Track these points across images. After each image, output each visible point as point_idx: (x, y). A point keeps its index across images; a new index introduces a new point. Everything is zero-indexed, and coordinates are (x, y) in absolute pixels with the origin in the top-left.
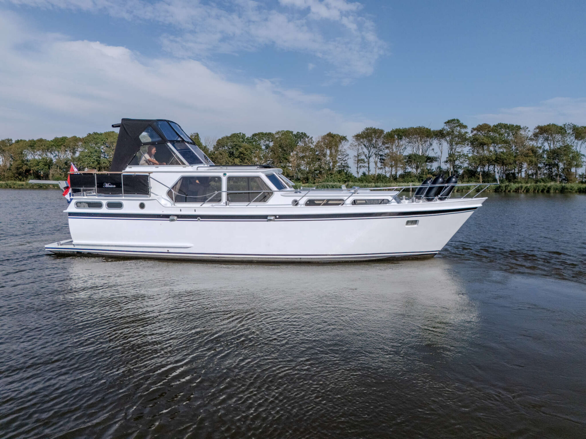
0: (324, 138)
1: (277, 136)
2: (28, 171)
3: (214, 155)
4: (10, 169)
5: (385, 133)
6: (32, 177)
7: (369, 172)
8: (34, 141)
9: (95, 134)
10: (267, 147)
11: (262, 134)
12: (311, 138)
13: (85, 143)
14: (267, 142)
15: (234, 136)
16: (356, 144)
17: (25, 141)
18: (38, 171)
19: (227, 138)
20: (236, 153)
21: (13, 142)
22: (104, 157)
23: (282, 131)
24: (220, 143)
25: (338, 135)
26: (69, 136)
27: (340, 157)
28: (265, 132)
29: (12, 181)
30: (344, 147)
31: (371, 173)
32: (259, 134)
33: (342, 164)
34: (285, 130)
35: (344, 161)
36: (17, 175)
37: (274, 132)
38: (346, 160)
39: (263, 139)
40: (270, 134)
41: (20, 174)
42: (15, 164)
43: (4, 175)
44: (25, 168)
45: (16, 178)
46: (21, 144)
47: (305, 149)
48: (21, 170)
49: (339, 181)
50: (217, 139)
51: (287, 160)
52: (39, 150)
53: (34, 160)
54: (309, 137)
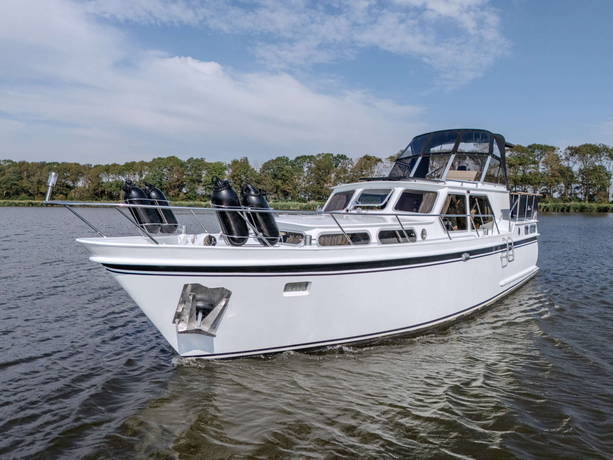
0: (361, 160)
1: (318, 159)
2: (103, 192)
3: (259, 177)
4: (88, 190)
6: (106, 197)
8: (109, 166)
9: (159, 158)
10: (309, 168)
11: (305, 157)
12: (351, 160)
13: (150, 167)
14: (310, 165)
15: (279, 159)
17: (102, 166)
18: (111, 192)
19: (273, 161)
20: (280, 176)
21: (93, 166)
22: (167, 179)
23: (322, 154)
24: (266, 166)
25: (374, 157)
26: (137, 161)
28: (307, 155)
30: (379, 167)
32: (302, 157)
34: (326, 153)
36: (94, 196)
37: (315, 155)
39: (305, 162)
40: (312, 156)
41: (96, 195)
42: (92, 186)
43: (83, 196)
44: (100, 189)
45: (93, 198)
46: (98, 168)
47: (345, 170)
48: (97, 191)
50: (265, 162)
51: (325, 181)
52: (112, 174)
53: (108, 182)
54: (349, 159)
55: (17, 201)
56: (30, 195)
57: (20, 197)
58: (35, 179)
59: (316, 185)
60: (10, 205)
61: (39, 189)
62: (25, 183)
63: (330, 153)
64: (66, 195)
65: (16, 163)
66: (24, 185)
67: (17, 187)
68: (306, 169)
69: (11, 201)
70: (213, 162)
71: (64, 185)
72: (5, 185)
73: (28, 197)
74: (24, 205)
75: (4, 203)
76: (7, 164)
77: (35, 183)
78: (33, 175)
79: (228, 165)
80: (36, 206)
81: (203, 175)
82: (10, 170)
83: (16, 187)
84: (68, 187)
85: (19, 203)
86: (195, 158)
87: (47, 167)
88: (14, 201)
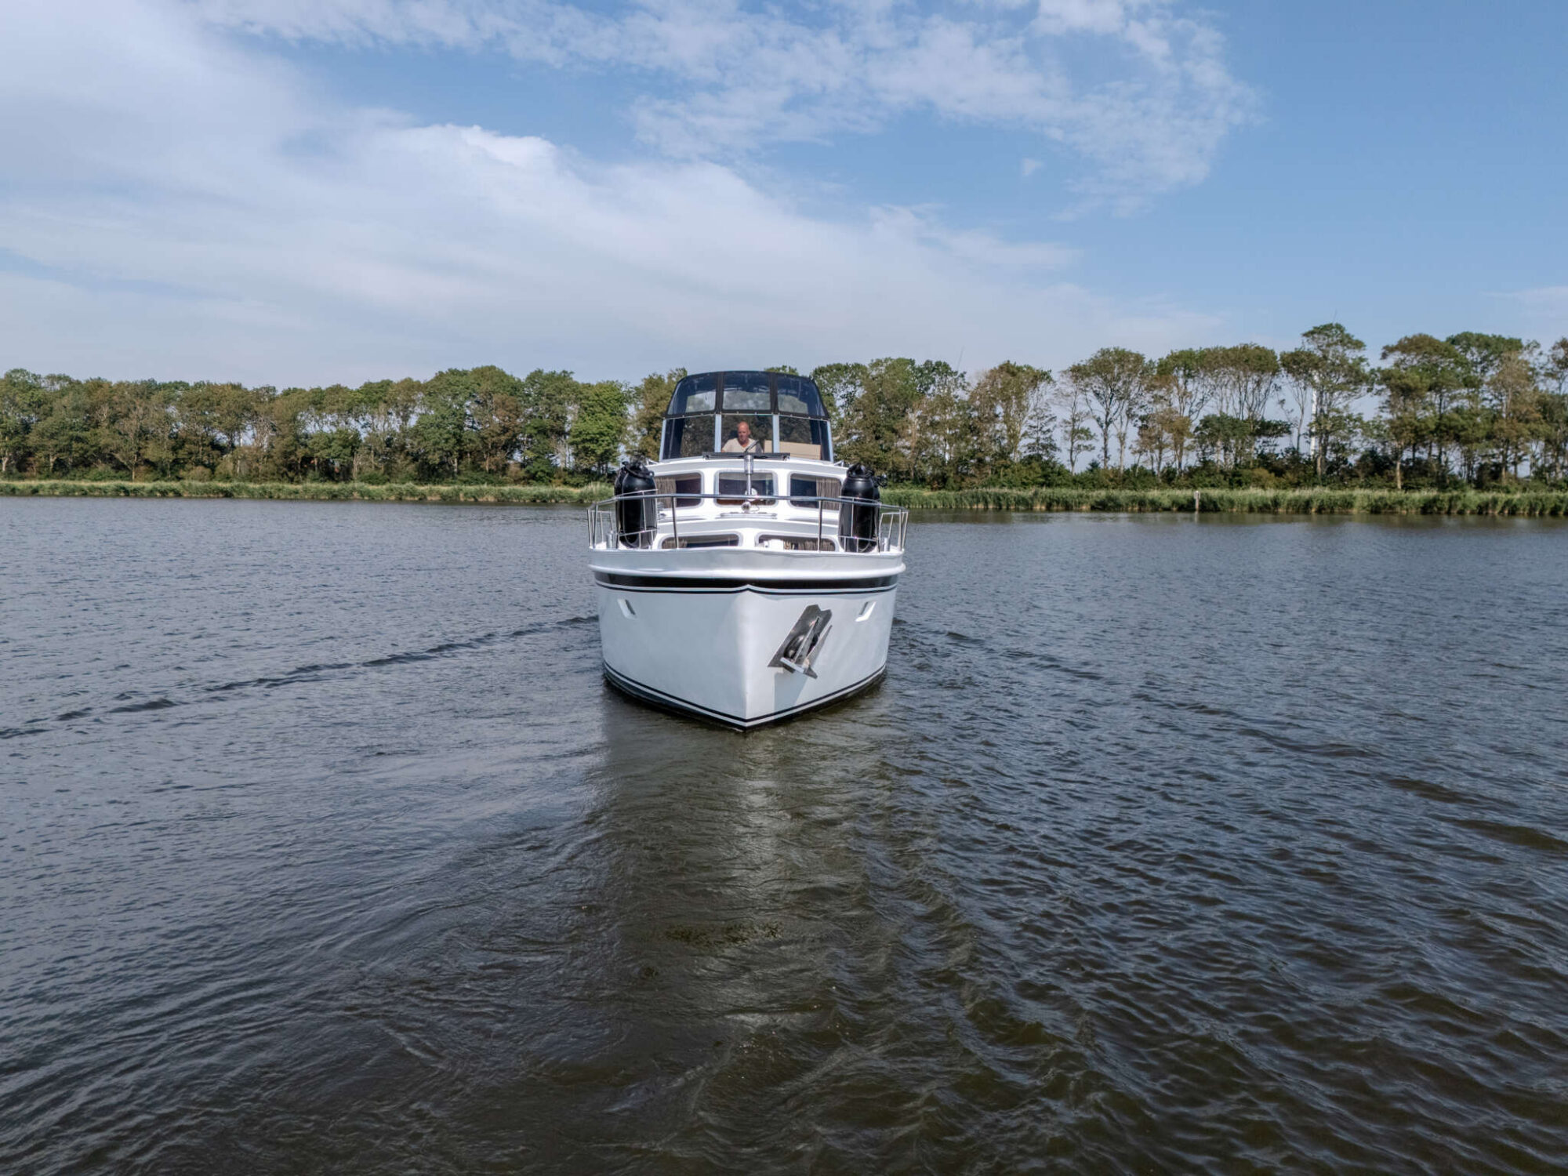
0: (993, 375)
1: (874, 373)
2: (307, 460)
4: (269, 456)
5: (1147, 361)
6: (317, 473)
7: (1105, 463)
8: (321, 392)
9: (453, 372)
10: (850, 398)
11: (838, 367)
12: (961, 376)
13: (430, 394)
14: (851, 389)
16: (1070, 390)
17: (302, 391)
18: (328, 461)
21: (279, 392)
22: (472, 427)
23: (886, 360)
25: (1029, 368)
26: (396, 378)
27: (1035, 424)
28: (844, 363)
29: (275, 484)
30: (1040, 398)
31: (1111, 463)
32: (830, 369)
33: (1038, 439)
34: (895, 357)
35: (1044, 433)
36: (285, 469)
37: (866, 362)
38: (1049, 431)
39: (839, 381)
40: (857, 366)
41: (290, 467)
42: (280, 445)
43: (257, 469)
44: (301, 452)
45: (282, 475)
46: (294, 398)
47: (945, 403)
48: (293, 457)
49: (1023, 483)
51: (895, 431)
52: (331, 412)
53: (321, 434)
54: (956, 373)
55: (85, 484)
56: (119, 467)
57: (93, 472)
58: (130, 425)
59: (870, 443)
60: (68, 493)
61: (142, 451)
62: (104, 437)
63: (908, 357)
64: (212, 467)
65: (78, 383)
66: (102, 442)
67: (86, 447)
68: (839, 402)
69: (70, 483)
70: (594, 383)
71: (206, 442)
72: (54, 442)
73: (113, 473)
74: (103, 493)
75: (54, 488)
76: (57, 387)
77: (131, 435)
78: (126, 416)
79: (636, 388)
80: (136, 496)
81: (570, 418)
82: (65, 401)
83: (80, 445)
84: (215, 446)
85: (92, 489)
86: (546, 371)
87: (161, 393)
88: (77, 483)
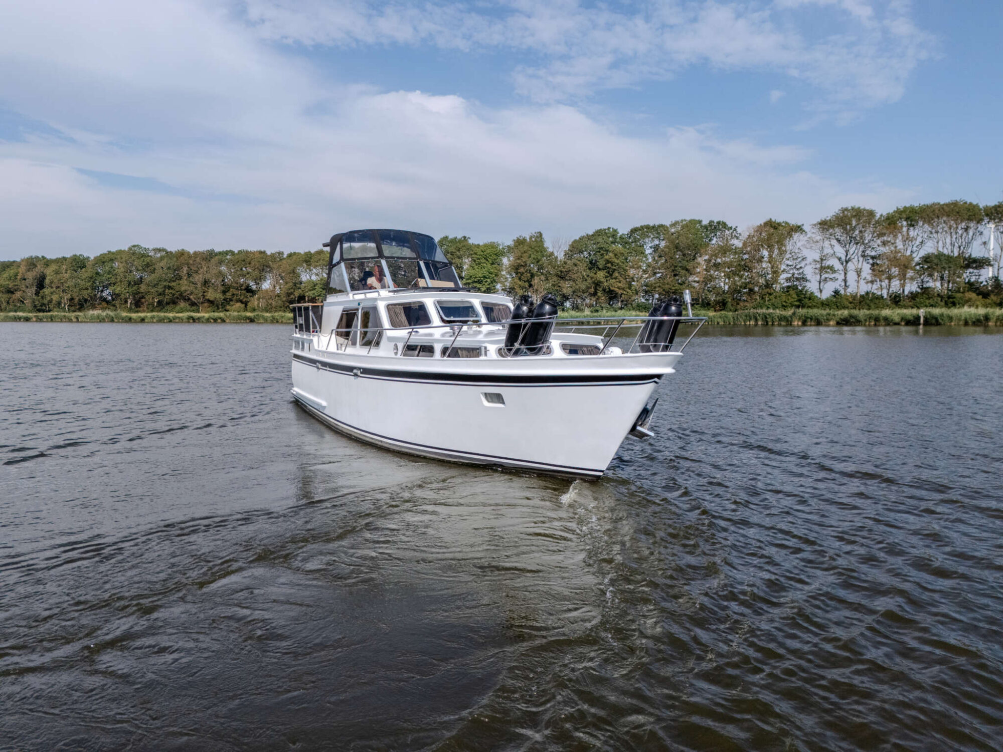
0: (759, 229)
1: (673, 230)
2: (302, 298)
3: (564, 267)
4: (278, 296)
5: (878, 216)
7: (845, 290)
8: (311, 254)
10: (656, 248)
11: (648, 227)
12: (735, 230)
14: (656, 242)
15: (599, 233)
16: (818, 238)
17: (299, 254)
18: (314, 298)
19: (589, 237)
20: (601, 263)
21: (285, 256)
22: (404, 275)
23: (682, 221)
24: (576, 247)
25: (786, 223)
27: (790, 263)
28: (651, 224)
29: (280, 313)
30: (797, 243)
31: (849, 290)
32: (642, 228)
33: (793, 274)
34: (688, 218)
35: (798, 269)
36: (288, 304)
37: (667, 223)
38: (801, 268)
39: (648, 237)
40: (661, 226)
41: (292, 303)
42: (285, 288)
43: (271, 304)
44: (298, 292)
45: (287, 308)
46: (294, 257)
47: (725, 250)
48: (292, 296)
49: (783, 306)
50: (572, 240)
51: (687, 270)
52: (315, 267)
53: (310, 281)
54: (731, 228)
55: (171, 315)
56: (193, 304)
57: (178, 308)
58: (198, 278)
59: (669, 279)
60: (161, 321)
61: (205, 294)
62: (184, 286)
63: (697, 218)
64: (246, 304)
65: (171, 253)
66: (183, 289)
67: (173, 292)
68: (648, 251)
69: (162, 314)
70: (481, 244)
71: (243, 288)
72: (156, 289)
73: (189, 307)
74: (181, 321)
75: (153, 317)
76: (159, 255)
77: (199, 285)
78: (197, 272)
79: (508, 247)
80: (199, 322)
81: (465, 267)
82: (162, 264)
83: (170, 291)
84: (249, 290)
85: (175, 318)
86: (451, 237)
87: (217, 257)
88: (166, 314)
